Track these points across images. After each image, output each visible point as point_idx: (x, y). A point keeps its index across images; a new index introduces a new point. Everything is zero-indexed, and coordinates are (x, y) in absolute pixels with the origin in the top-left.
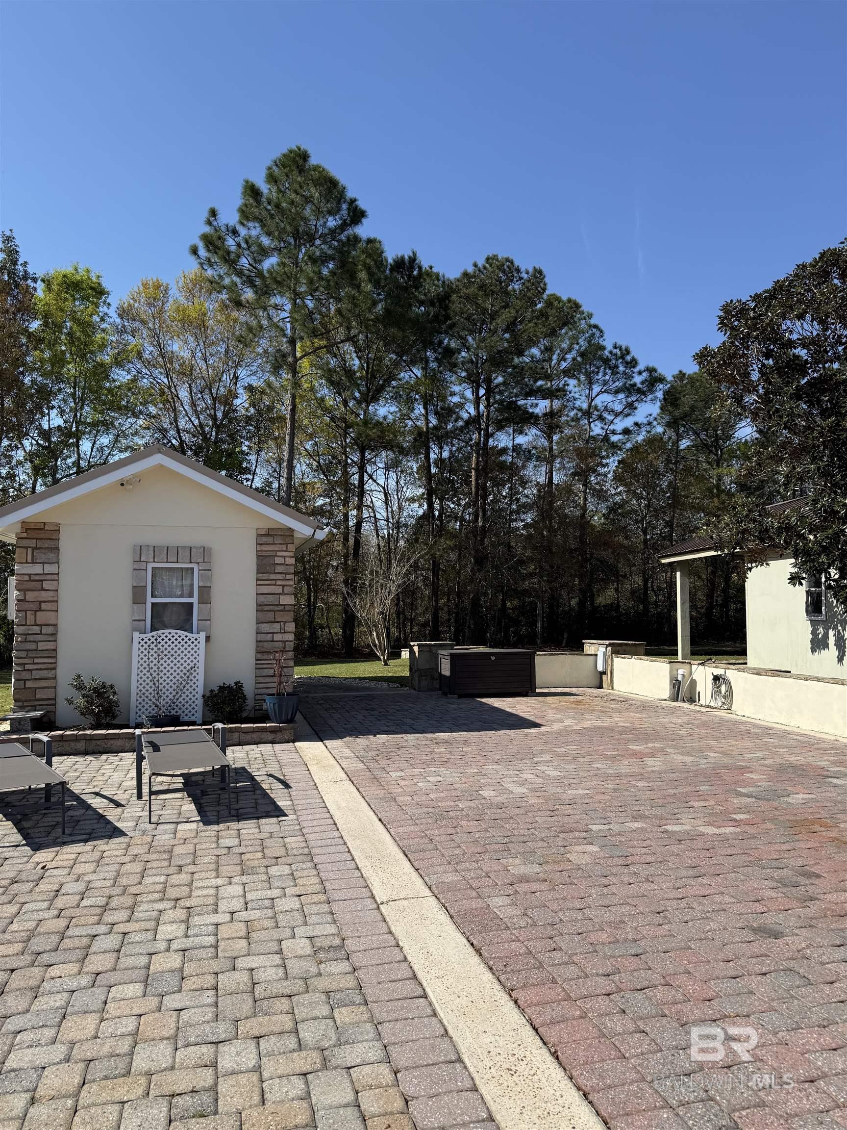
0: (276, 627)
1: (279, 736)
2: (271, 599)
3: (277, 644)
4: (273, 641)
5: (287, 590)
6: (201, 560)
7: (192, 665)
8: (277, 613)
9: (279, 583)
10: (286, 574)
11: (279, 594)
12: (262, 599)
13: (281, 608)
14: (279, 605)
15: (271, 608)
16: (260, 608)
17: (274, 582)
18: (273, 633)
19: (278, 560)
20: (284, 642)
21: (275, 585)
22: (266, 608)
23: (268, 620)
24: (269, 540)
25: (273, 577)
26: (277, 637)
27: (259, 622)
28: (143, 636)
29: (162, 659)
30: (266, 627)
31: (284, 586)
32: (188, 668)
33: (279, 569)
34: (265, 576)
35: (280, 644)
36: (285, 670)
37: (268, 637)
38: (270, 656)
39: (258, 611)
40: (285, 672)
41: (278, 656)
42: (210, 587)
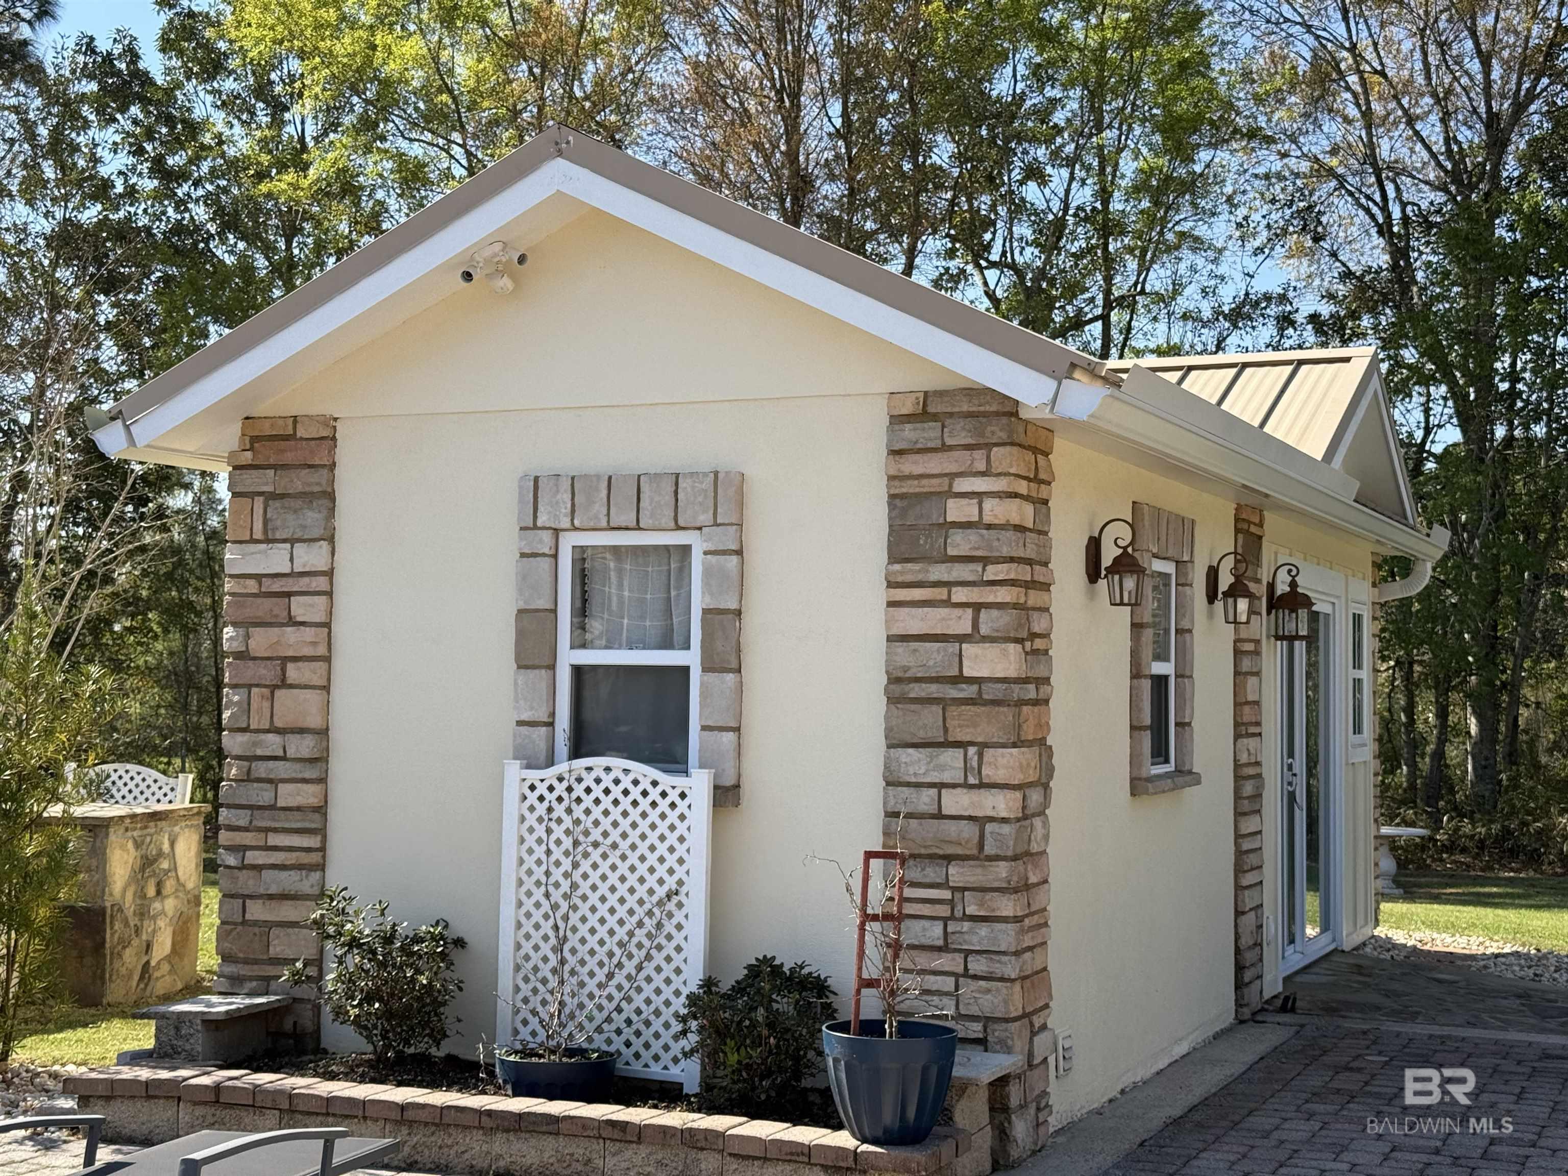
0: (952, 759)
2: (933, 658)
3: (952, 828)
4: (939, 816)
5: (989, 622)
6: (705, 518)
7: (671, 883)
8: (953, 711)
9: (960, 595)
10: (986, 561)
11: (962, 639)
12: (905, 655)
13: (969, 691)
14: (959, 679)
15: (933, 690)
16: (900, 689)
17: (938, 593)
18: (940, 786)
19: (957, 510)
20: (980, 821)
21: (947, 603)
22: (916, 691)
23: (922, 735)
24: (929, 433)
25: (938, 572)
26: (956, 802)
27: (895, 743)
28: (533, 775)
29: (586, 855)
30: (913, 764)
31: (977, 607)
32: (661, 892)
33: (960, 544)
34: (912, 572)
35: (969, 831)
36: (983, 930)
37: (925, 800)
38: (932, 873)
39: (893, 700)
40: (980, 937)
41: (957, 874)
42: (738, 613)
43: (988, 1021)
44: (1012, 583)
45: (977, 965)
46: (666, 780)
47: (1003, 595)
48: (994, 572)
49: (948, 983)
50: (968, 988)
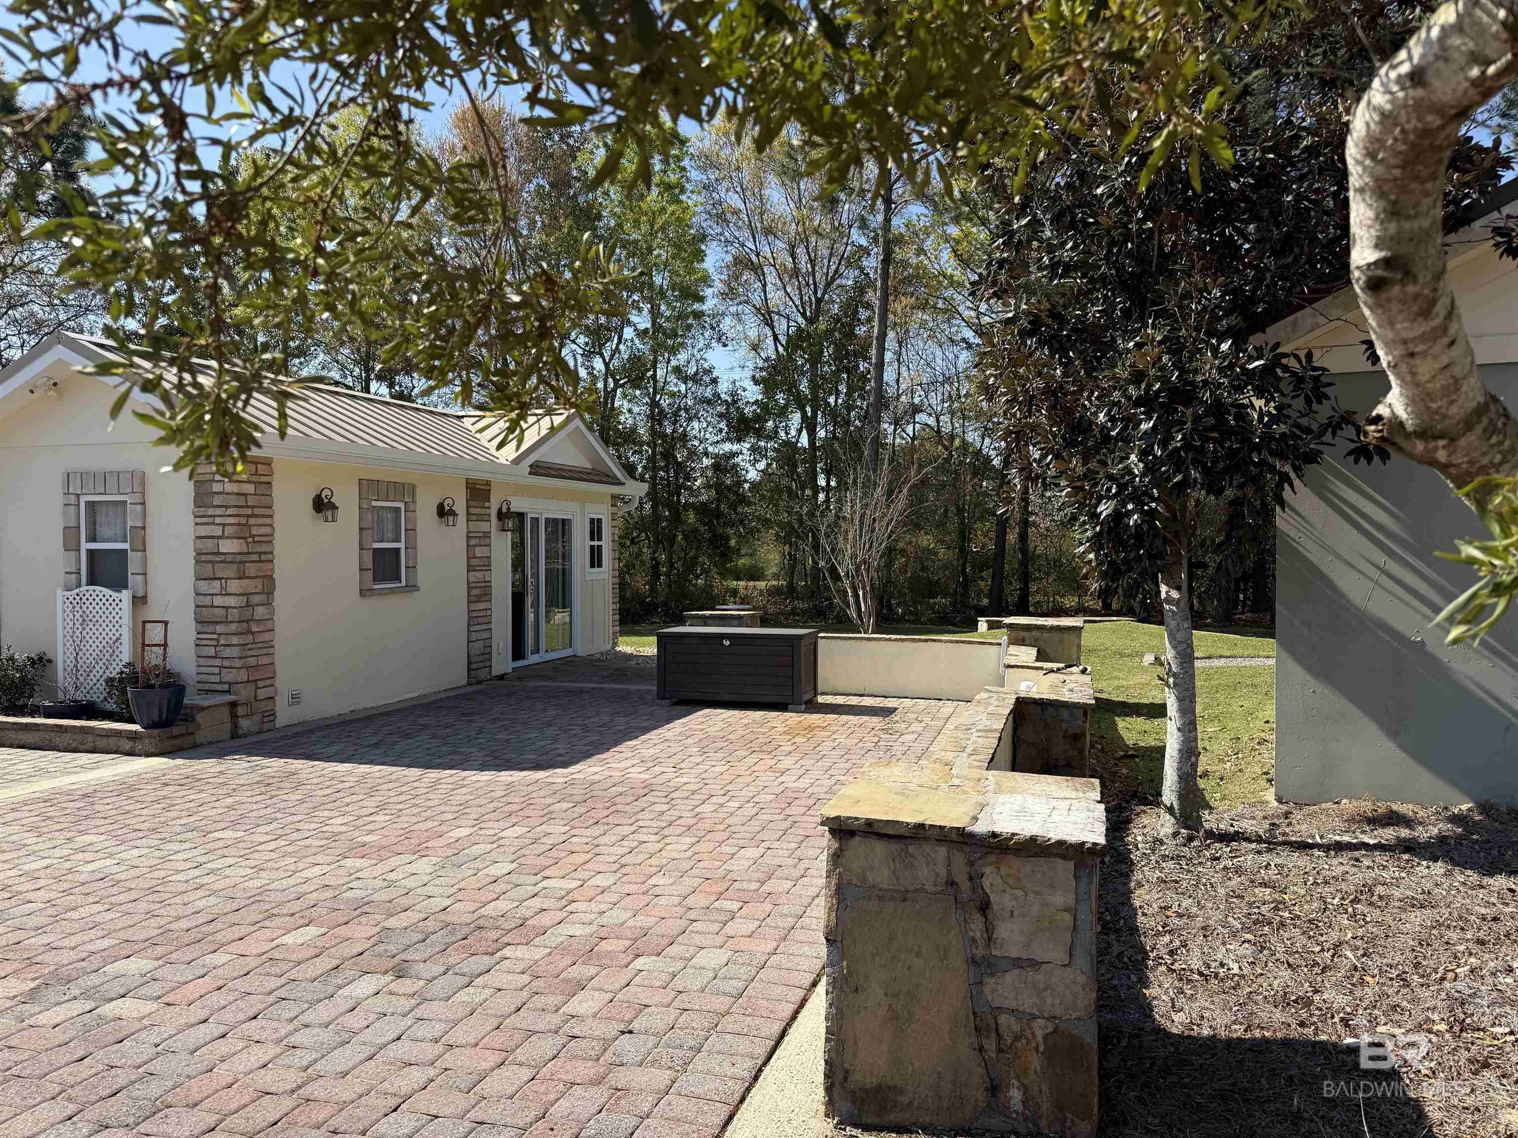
0: (216, 584)
2: (210, 545)
3: (216, 610)
4: (213, 606)
5: (229, 530)
6: (129, 490)
8: (216, 566)
9: (218, 520)
10: (227, 507)
11: (219, 538)
12: (200, 544)
13: (222, 558)
14: (218, 553)
15: (210, 558)
16: (200, 558)
17: (211, 520)
18: (213, 595)
19: (217, 487)
20: (226, 608)
21: (213, 524)
22: (204, 558)
23: (205, 575)
25: (211, 512)
26: (218, 601)
27: (197, 578)
28: (68, 593)
29: (87, 625)
30: (204, 586)
31: (224, 525)
32: (114, 638)
33: (217, 501)
34: (202, 511)
35: (221, 612)
36: (228, 649)
37: (207, 601)
38: (211, 628)
39: (197, 562)
40: (227, 652)
41: (219, 628)
42: (144, 528)
43: (230, 684)
44: (237, 516)
45: (226, 663)
46: (115, 595)
47: (232, 520)
48: (230, 511)
49: (216, 670)
50: (224, 671)
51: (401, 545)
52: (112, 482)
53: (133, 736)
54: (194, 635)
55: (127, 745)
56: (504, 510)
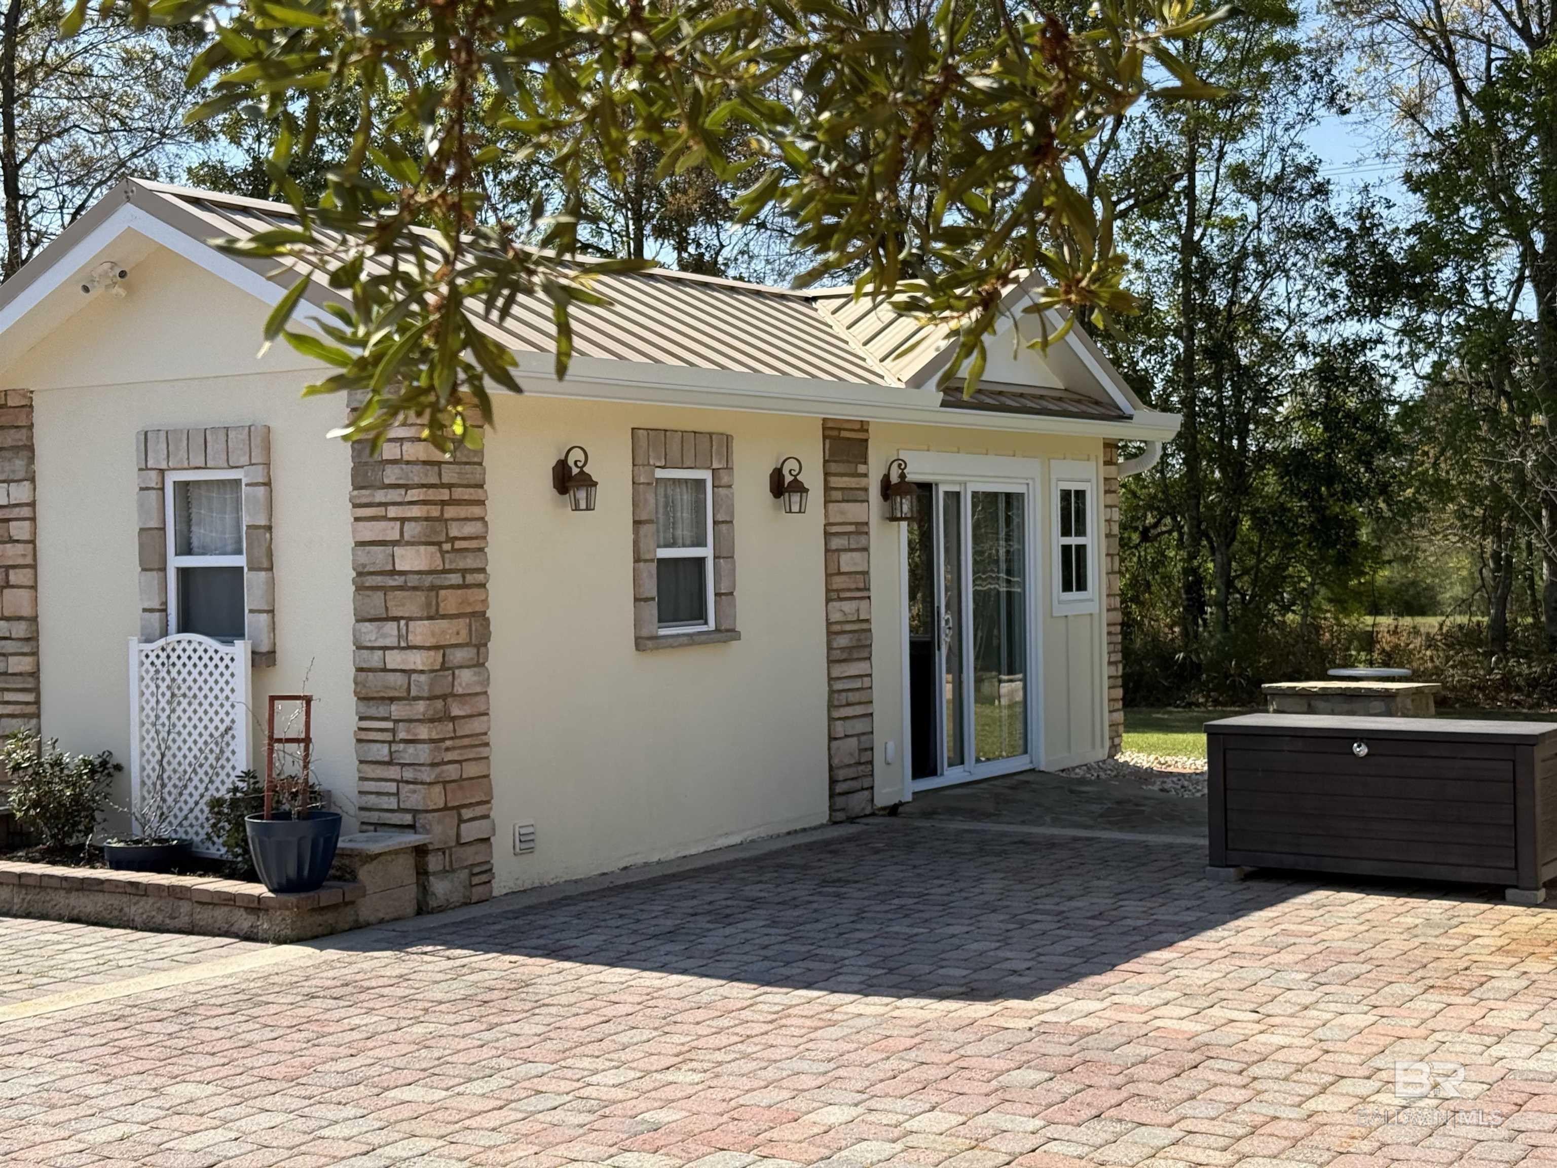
0: (391, 629)
1: (264, 925)
2: (378, 557)
3: (391, 677)
4: (385, 670)
5: (411, 530)
6: (244, 460)
7: (228, 721)
8: (390, 595)
9: (392, 512)
10: (407, 487)
11: (394, 543)
12: (363, 555)
13: (399, 581)
14: (393, 572)
15: (378, 580)
16: (363, 581)
17: (380, 511)
18: (384, 648)
19: (388, 451)
20: (408, 672)
21: (385, 518)
22: (371, 581)
23: (373, 613)
25: (379, 496)
26: (394, 660)
27: (361, 619)
28: (148, 647)
29: (179, 703)
30: (370, 633)
31: (403, 520)
32: (222, 728)
33: (391, 475)
34: (365, 496)
35: (398, 680)
36: (411, 749)
37: (375, 659)
38: (382, 711)
39: (360, 588)
40: (410, 753)
41: (396, 710)
42: (269, 528)
43: (415, 812)
44: (425, 502)
45: (408, 774)
46: (223, 649)
47: (415, 511)
48: (413, 495)
49: (392, 787)
50: (405, 789)
51: (707, 552)
52: (216, 446)
53: (255, 906)
54: (353, 722)
55: (244, 922)
56: (894, 479)
